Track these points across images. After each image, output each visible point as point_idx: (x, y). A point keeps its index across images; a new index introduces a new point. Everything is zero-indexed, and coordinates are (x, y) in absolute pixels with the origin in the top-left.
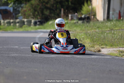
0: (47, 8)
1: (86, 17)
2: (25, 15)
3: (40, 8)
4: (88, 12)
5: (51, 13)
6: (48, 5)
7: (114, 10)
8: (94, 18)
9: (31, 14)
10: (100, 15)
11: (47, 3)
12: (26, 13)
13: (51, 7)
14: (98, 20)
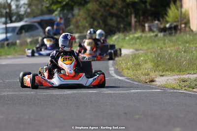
0: (112, 15)
1: (173, 26)
2: (77, 27)
3: (102, 16)
4: (177, 18)
5: (118, 22)
6: (114, 11)
8: (185, 27)
9: (87, 25)
11: (112, 7)
12: (80, 24)
13: (119, 13)
14: (192, 31)
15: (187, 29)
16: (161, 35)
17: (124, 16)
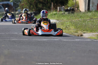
0: (40, 2)
1: (71, 9)
3: (35, 3)
4: (73, 5)
5: (43, 6)
7: (93, 3)
8: (77, 9)
9: (28, 7)
10: (82, 7)
12: (24, 7)
13: (44, 2)
14: (81, 11)
15: (78, 10)
16: (66, 13)
17: (46, 3)
